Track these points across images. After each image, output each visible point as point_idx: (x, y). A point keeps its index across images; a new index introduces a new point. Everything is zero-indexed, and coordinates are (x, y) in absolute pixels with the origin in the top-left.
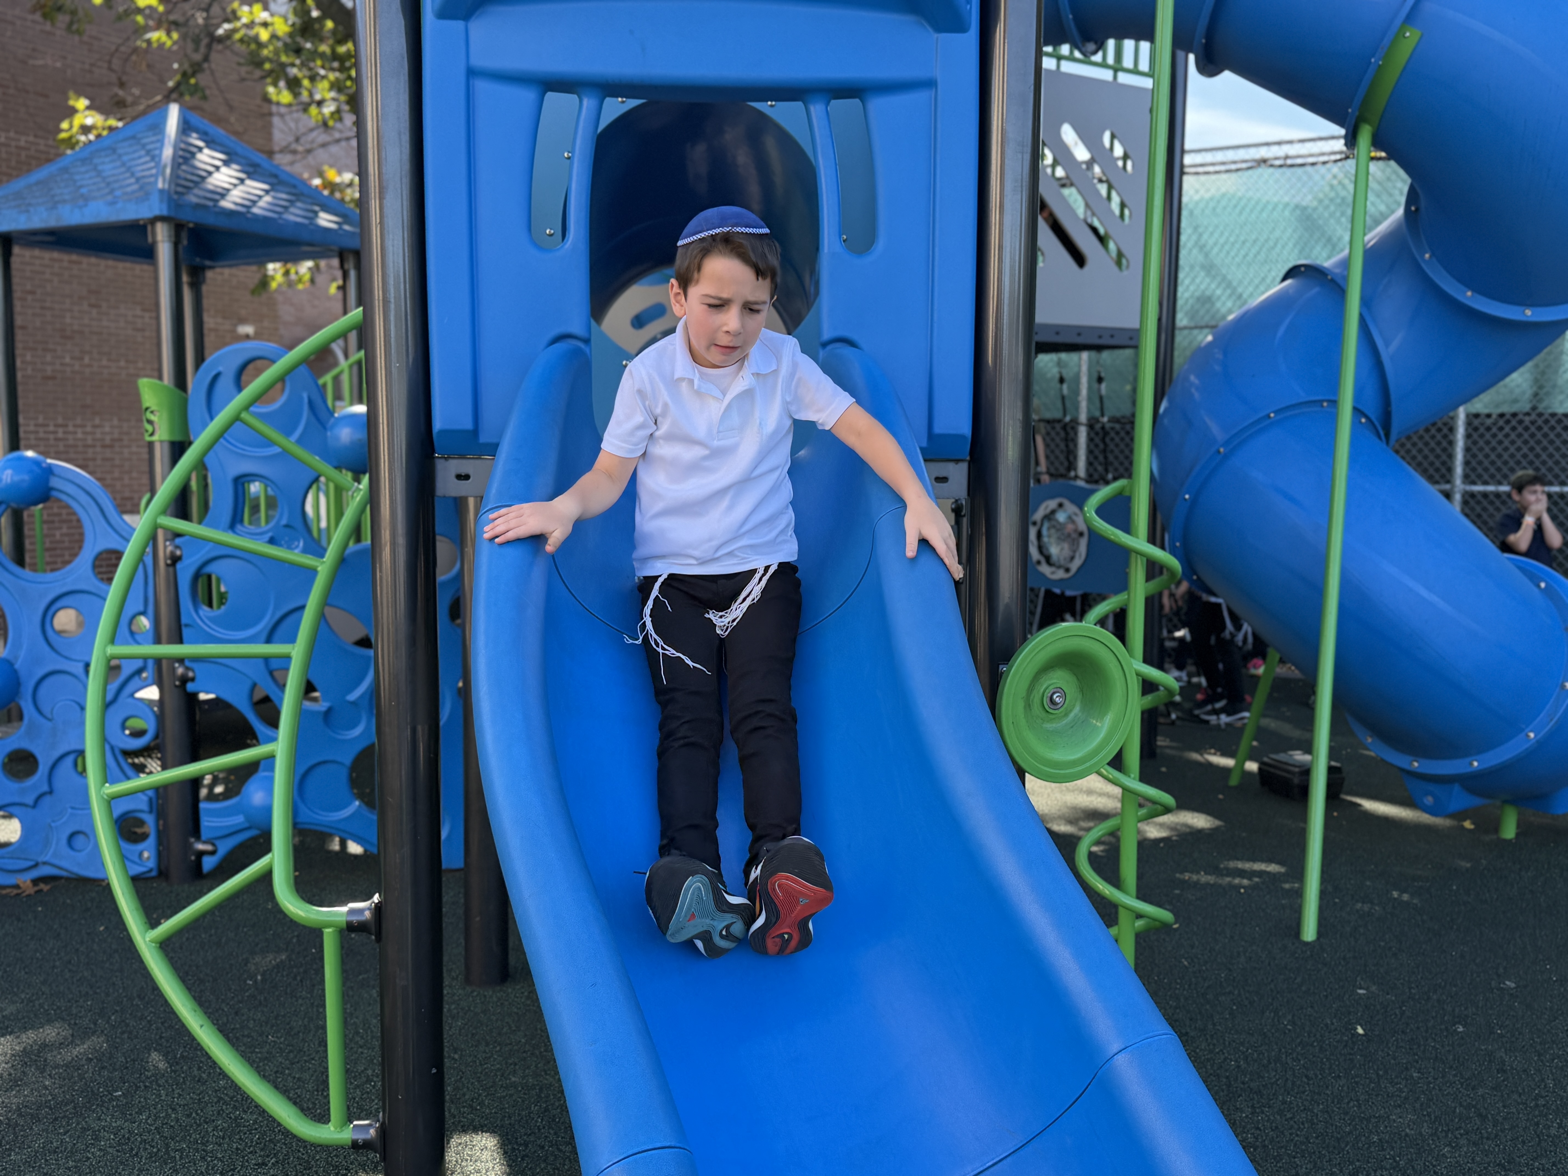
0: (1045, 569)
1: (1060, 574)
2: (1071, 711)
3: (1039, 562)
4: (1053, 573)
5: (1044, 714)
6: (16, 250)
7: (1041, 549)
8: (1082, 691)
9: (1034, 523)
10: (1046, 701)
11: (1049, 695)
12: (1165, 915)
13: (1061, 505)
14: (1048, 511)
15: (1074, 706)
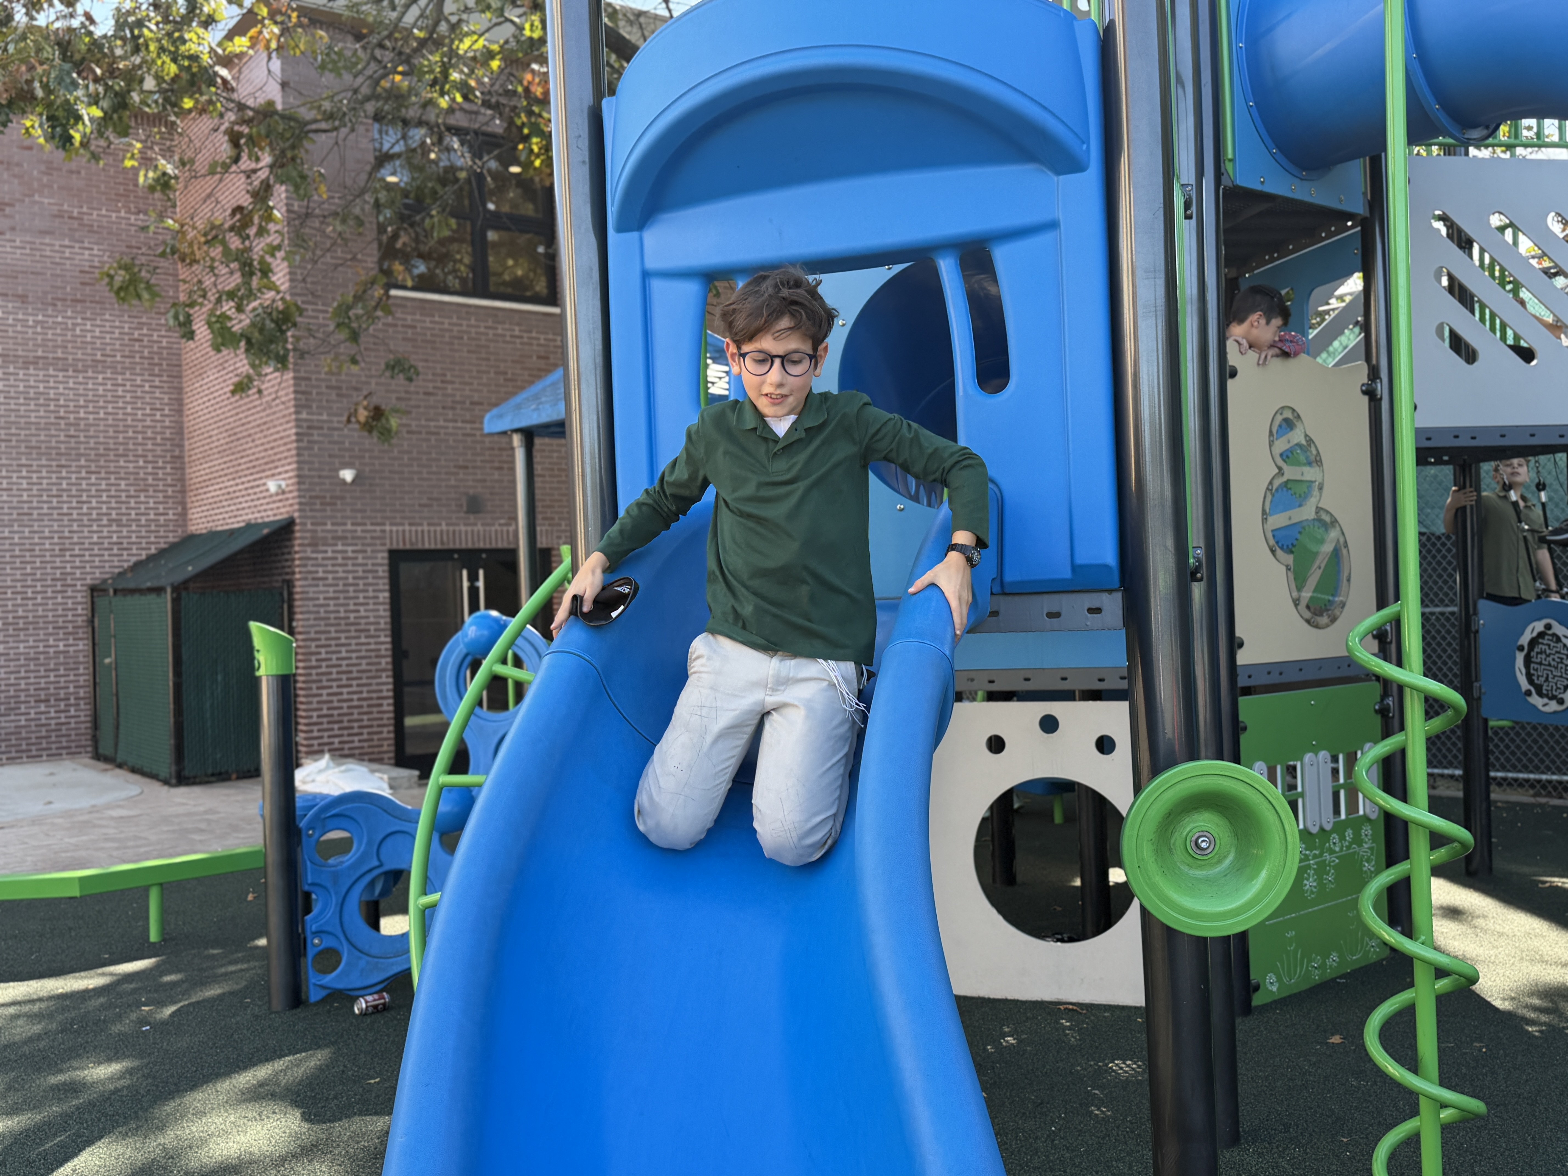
0: (1536, 700)
1: (1553, 706)
2: (1225, 857)
3: (1528, 693)
4: (1545, 705)
5: (1190, 859)
6: (538, 441)
7: (1529, 677)
8: (1236, 835)
9: (1521, 649)
10: (1193, 845)
11: (1194, 839)
12: (1476, 1105)
13: (1548, 627)
14: (1535, 634)
15: (1229, 853)
